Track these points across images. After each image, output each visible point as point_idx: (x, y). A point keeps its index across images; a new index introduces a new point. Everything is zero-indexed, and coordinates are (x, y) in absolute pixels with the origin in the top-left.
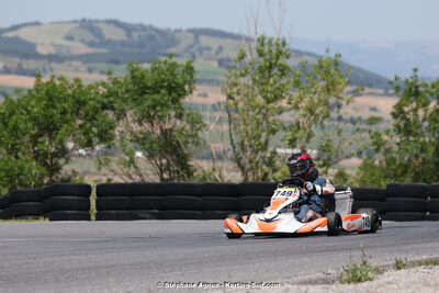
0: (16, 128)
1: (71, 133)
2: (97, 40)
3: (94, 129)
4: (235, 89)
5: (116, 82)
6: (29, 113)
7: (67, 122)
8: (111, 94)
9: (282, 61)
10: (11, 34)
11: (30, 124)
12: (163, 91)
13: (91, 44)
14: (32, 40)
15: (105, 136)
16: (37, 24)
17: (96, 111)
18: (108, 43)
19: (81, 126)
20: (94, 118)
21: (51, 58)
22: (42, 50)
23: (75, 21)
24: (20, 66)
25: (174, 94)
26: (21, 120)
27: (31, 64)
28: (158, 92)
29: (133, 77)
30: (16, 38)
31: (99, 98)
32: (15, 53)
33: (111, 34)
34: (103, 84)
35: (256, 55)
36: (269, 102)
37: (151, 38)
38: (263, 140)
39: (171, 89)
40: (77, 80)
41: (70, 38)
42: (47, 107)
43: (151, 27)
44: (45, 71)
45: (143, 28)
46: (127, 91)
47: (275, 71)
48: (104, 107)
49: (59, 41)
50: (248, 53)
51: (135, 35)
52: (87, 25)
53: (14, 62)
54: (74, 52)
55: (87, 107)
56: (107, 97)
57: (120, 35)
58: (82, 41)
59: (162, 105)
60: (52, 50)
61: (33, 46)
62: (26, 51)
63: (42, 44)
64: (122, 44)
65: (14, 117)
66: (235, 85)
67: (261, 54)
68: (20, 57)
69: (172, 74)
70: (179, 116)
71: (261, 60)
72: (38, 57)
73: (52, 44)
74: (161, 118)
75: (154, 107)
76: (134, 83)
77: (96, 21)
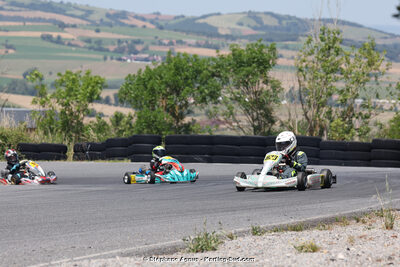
0: (153, 89)
1: (191, 93)
2: (259, 26)
3: (206, 91)
4: (304, 64)
5: (222, 58)
6: (162, 78)
7: (188, 85)
8: (219, 66)
9: (337, 45)
10: (201, 21)
11: (163, 86)
12: (254, 65)
13: (255, 28)
14: (215, 25)
15: (214, 95)
16: (219, 14)
17: (208, 77)
18: (265, 28)
19: (198, 88)
20: (206, 82)
21: (227, 37)
22: (222, 32)
23: (244, 13)
24: (207, 42)
25: (261, 67)
26: (156, 84)
27: (214, 41)
28: (250, 65)
29: (234, 55)
30: (205, 24)
31: (210, 69)
32: (204, 34)
33: (268, 21)
34: (214, 59)
35: (319, 40)
36: (327, 74)
37: (296, 24)
38: (322, 99)
39: (260, 63)
40: (195, 56)
41: (241, 24)
42: (175, 75)
43: (295, 17)
44: (223, 46)
45: (290, 18)
46: (230, 64)
47: (332, 51)
48: (213, 75)
49: (234, 26)
50: (314, 39)
51: (284, 22)
52: (252, 15)
53: (203, 39)
54: (244, 34)
55: (202, 75)
56: (216, 68)
57: (274, 22)
58: (249, 26)
59: (254, 74)
60: (229, 32)
61: (216, 29)
62: (212, 32)
63: (222, 28)
64: (276, 28)
65: (151, 81)
66: (304, 61)
67: (322, 40)
68: (208, 36)
69: (261, 53)
70: (266, 82)
71: (323, 44)
72: (219, 36)
73: (229, 28)
74: (252, 83)
75: (247, 76)
76: (235, 59)
77: (258, 13)
